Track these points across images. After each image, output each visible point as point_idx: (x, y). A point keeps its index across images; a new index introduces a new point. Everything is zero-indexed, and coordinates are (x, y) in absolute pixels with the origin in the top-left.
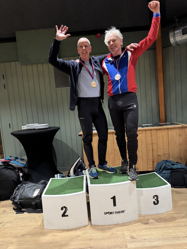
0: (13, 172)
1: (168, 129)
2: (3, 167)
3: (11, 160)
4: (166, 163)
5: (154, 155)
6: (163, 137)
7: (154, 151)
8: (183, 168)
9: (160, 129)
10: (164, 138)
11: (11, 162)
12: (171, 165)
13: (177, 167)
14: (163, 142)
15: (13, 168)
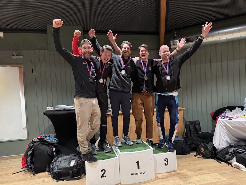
0: (48, 147)
2: (39, 143)
3: (46, 137)
8: (181, 140)
10: (167, 118)
11: (46, 138)
13: (177, 140)
14: (166, 121)
15: (48, 144)
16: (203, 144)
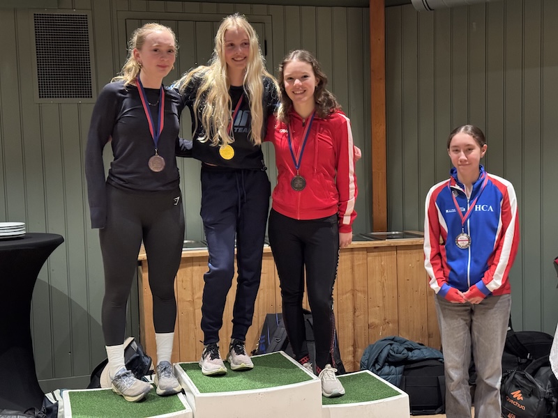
1: (397, 248)
4: (391, 344)
5: (358, 326)
6: (382, 273)
7: (357, 314)
8: (437, 359)
9: (375, 248)
10: (385, 275)
12: (405, 351)
13: (421, 356)
14: (383, 286)
16: (517, 376)
